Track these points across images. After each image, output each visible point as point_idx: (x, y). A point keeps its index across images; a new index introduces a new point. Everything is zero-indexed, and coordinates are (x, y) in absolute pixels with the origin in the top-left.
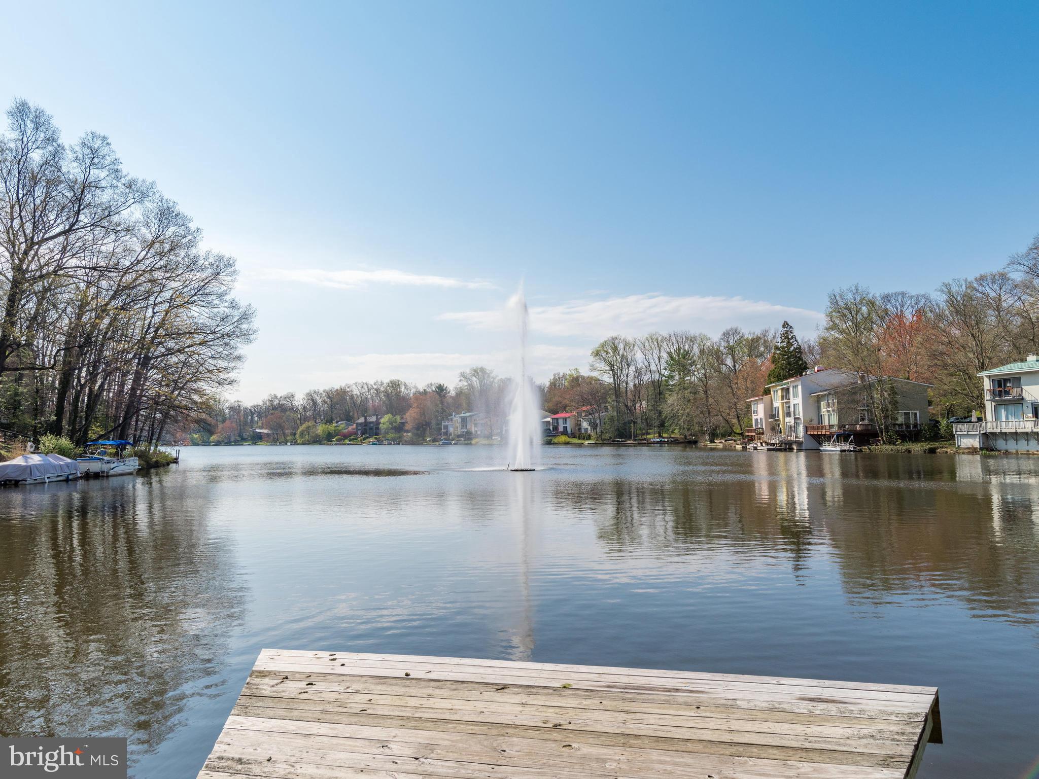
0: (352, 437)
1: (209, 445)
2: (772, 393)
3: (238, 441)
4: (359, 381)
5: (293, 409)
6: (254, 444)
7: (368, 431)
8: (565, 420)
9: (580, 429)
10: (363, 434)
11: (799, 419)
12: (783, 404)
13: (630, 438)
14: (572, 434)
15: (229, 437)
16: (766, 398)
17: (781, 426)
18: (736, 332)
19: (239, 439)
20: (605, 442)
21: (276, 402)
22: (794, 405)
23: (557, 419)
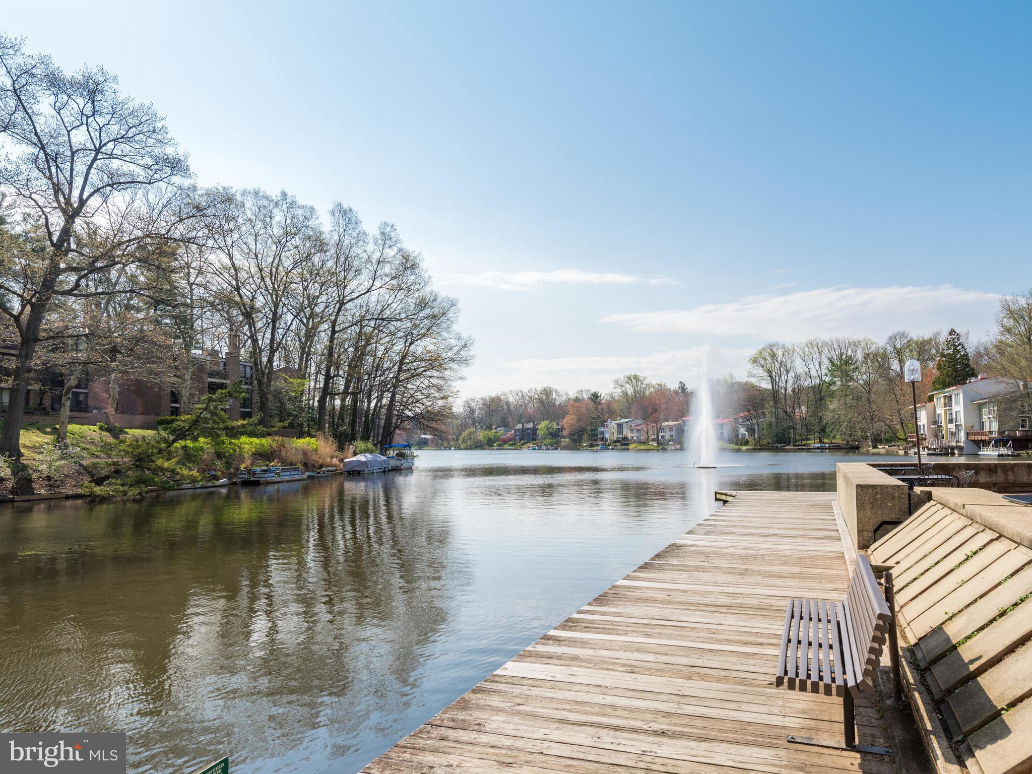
0: (511, 443)
2: (935, 400)
4: (514, 389)
5: (453, 416)
7: (526, 436)
8: (722, 425)
9: (737, 435)
10: (521, 439)
11: (960, 425)
12: (945, 411)
13: (789, 444)
16: (930, 405)
17: (943, 432)
18: (903, 335)
20: (763, 447)
22: (956, 412)
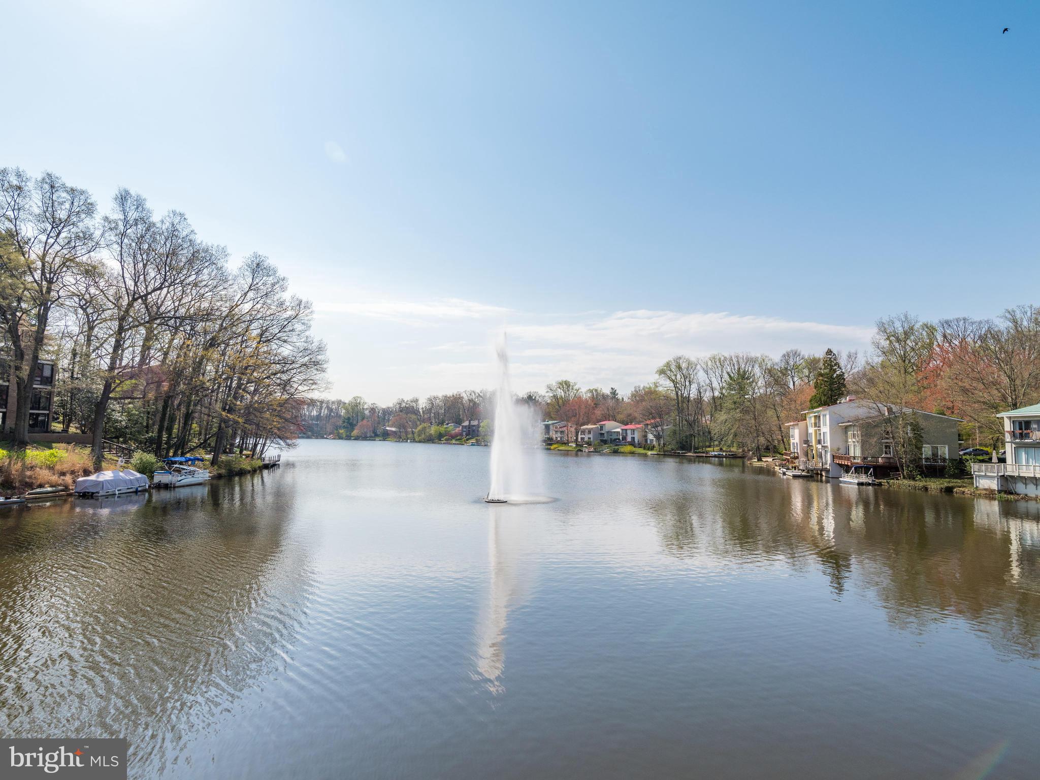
0: (458, 438)
1: (350, 439)
2: (807, 419)
3: (371, 437)
4: (468, 390)
5: (415, 411)
6: (384, 440)
7: (471, 432)
8: (633, 431)
9: (646, 440)
10: (467, 435)
11: (826, 447)
12: (816, 431)
13: (690, 451)
14: (639, 444)
15: (366, 433)
16: (802, 424)
17: (814, 452)
18: (796, 354)
19: (373, 435)
20: (666, 453)
21: (404, 405)
22: (824, 433)
23: (626, 430)
